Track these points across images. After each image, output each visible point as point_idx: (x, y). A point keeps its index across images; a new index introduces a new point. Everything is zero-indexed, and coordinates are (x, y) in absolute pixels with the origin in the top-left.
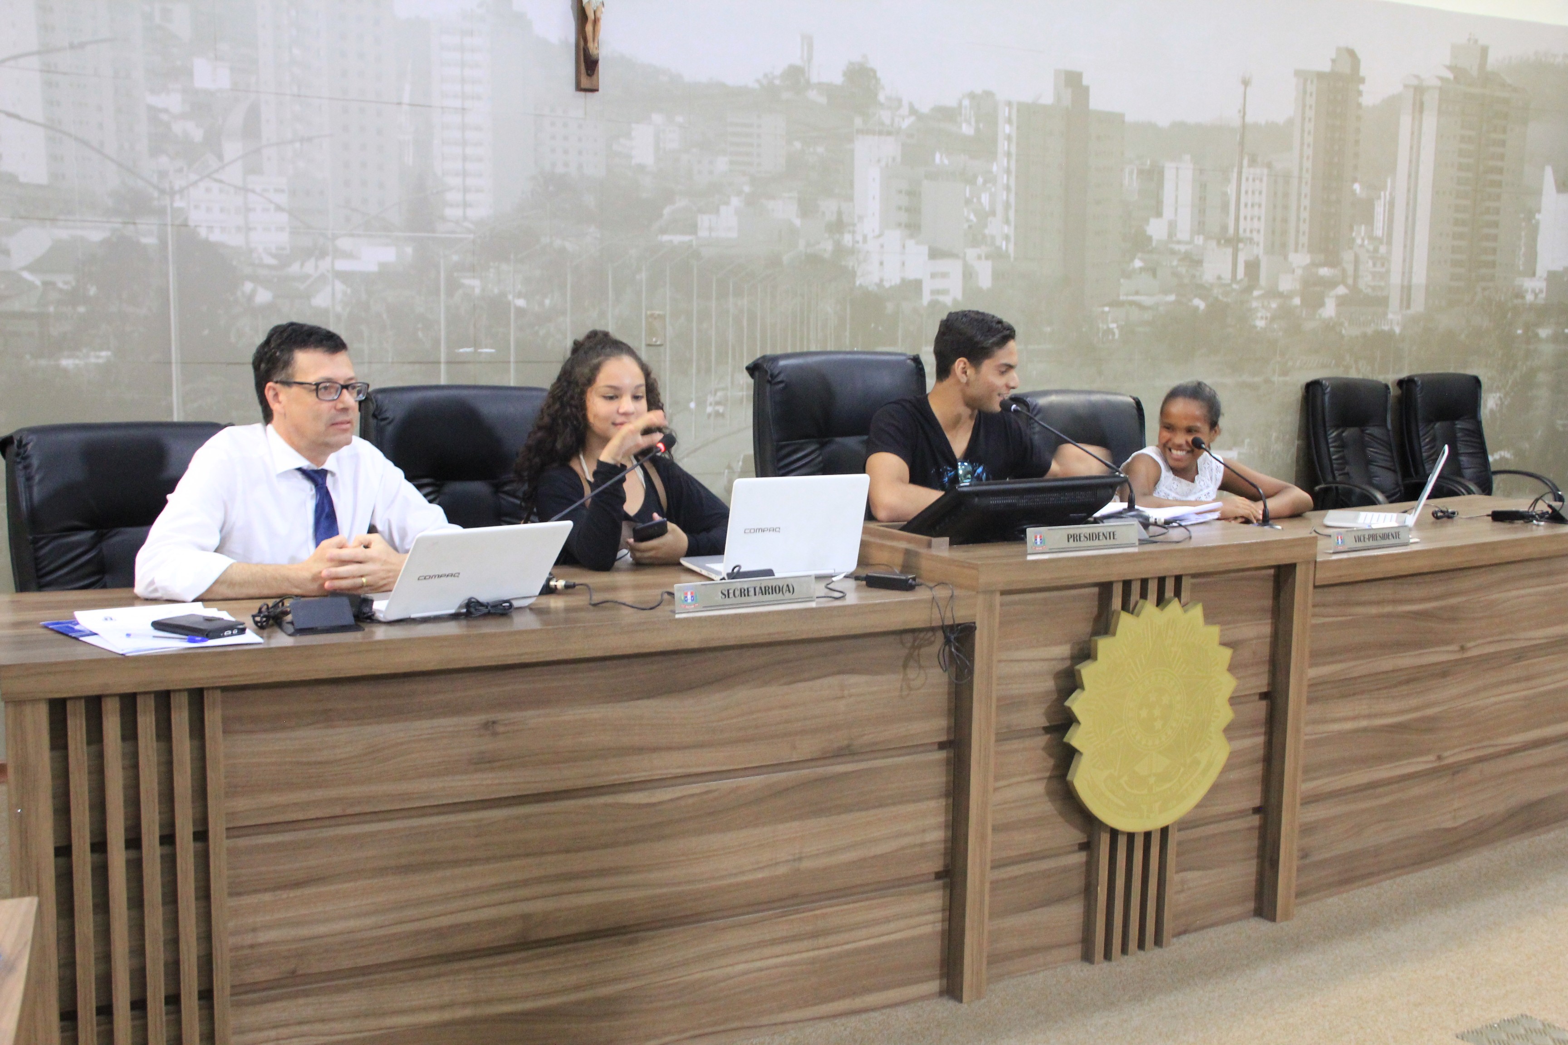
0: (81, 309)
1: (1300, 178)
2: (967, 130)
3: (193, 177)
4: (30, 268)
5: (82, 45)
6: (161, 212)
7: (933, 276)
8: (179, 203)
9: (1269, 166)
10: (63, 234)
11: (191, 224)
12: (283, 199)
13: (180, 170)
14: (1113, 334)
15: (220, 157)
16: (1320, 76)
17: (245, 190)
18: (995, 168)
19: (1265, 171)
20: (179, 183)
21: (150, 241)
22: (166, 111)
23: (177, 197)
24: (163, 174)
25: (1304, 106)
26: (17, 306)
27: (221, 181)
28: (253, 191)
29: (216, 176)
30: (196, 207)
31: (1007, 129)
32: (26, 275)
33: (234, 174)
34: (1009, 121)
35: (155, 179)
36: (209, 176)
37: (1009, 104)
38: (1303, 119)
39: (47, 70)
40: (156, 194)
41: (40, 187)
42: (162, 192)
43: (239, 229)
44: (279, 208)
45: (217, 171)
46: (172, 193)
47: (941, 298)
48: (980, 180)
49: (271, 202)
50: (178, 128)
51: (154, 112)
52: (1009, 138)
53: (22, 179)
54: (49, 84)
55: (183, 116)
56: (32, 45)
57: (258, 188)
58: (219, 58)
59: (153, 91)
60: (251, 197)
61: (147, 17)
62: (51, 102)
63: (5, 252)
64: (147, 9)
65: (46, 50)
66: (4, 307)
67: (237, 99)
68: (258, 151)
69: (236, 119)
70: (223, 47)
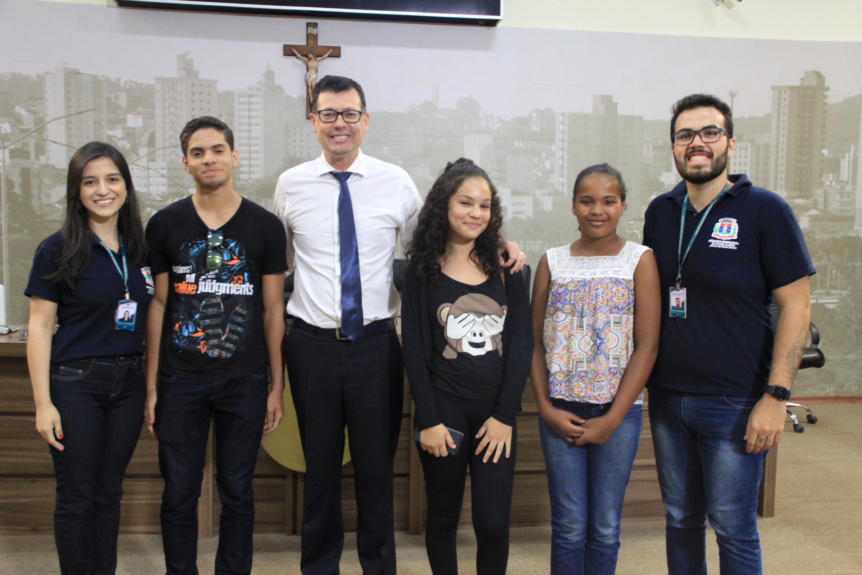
1: (777, 148)
2: (534, 128)
4: (57, 202)
5: (82, 112)
7: (514, 204)
9: (752, 141)
12: (165, 172)
14: (637, 236)
15: (137, 155)
16: (792, 88)
17: (149, 168)
18: (553, 148)
19: (749, 144)
22: (115, 137)
25: (779, 106)
26: (53, 218)
27: (138, 165)
28: (151, 169)
31: (562, 127)
32: (57, 205)
33: (143, 162)
34: (563, 123)
37: (563, 114)
38: (779, 113)
39: (68, 122)
41: (62, 170)
43: (145, 185)
44: (163, 176)
45: (136, 161)
47: (519, 216)
48: (544, 155)
49: (159, 173)
52: (563, 132)
53: (57, 167)
54: (68, 129)
55: (122, 139)
56: (63, 114)
57: (154, 168)
58: (138, 114)
59: (110, 129)
60: (151, 171)
61: (109, 99)
62: (69, 136)
63: (49, 196)
64: (109, 96)
65: (68, 116)
66: (47, 218)
67: (145, 131)
68: (154, 152)
69: (145, 139)
70: (140, 109)
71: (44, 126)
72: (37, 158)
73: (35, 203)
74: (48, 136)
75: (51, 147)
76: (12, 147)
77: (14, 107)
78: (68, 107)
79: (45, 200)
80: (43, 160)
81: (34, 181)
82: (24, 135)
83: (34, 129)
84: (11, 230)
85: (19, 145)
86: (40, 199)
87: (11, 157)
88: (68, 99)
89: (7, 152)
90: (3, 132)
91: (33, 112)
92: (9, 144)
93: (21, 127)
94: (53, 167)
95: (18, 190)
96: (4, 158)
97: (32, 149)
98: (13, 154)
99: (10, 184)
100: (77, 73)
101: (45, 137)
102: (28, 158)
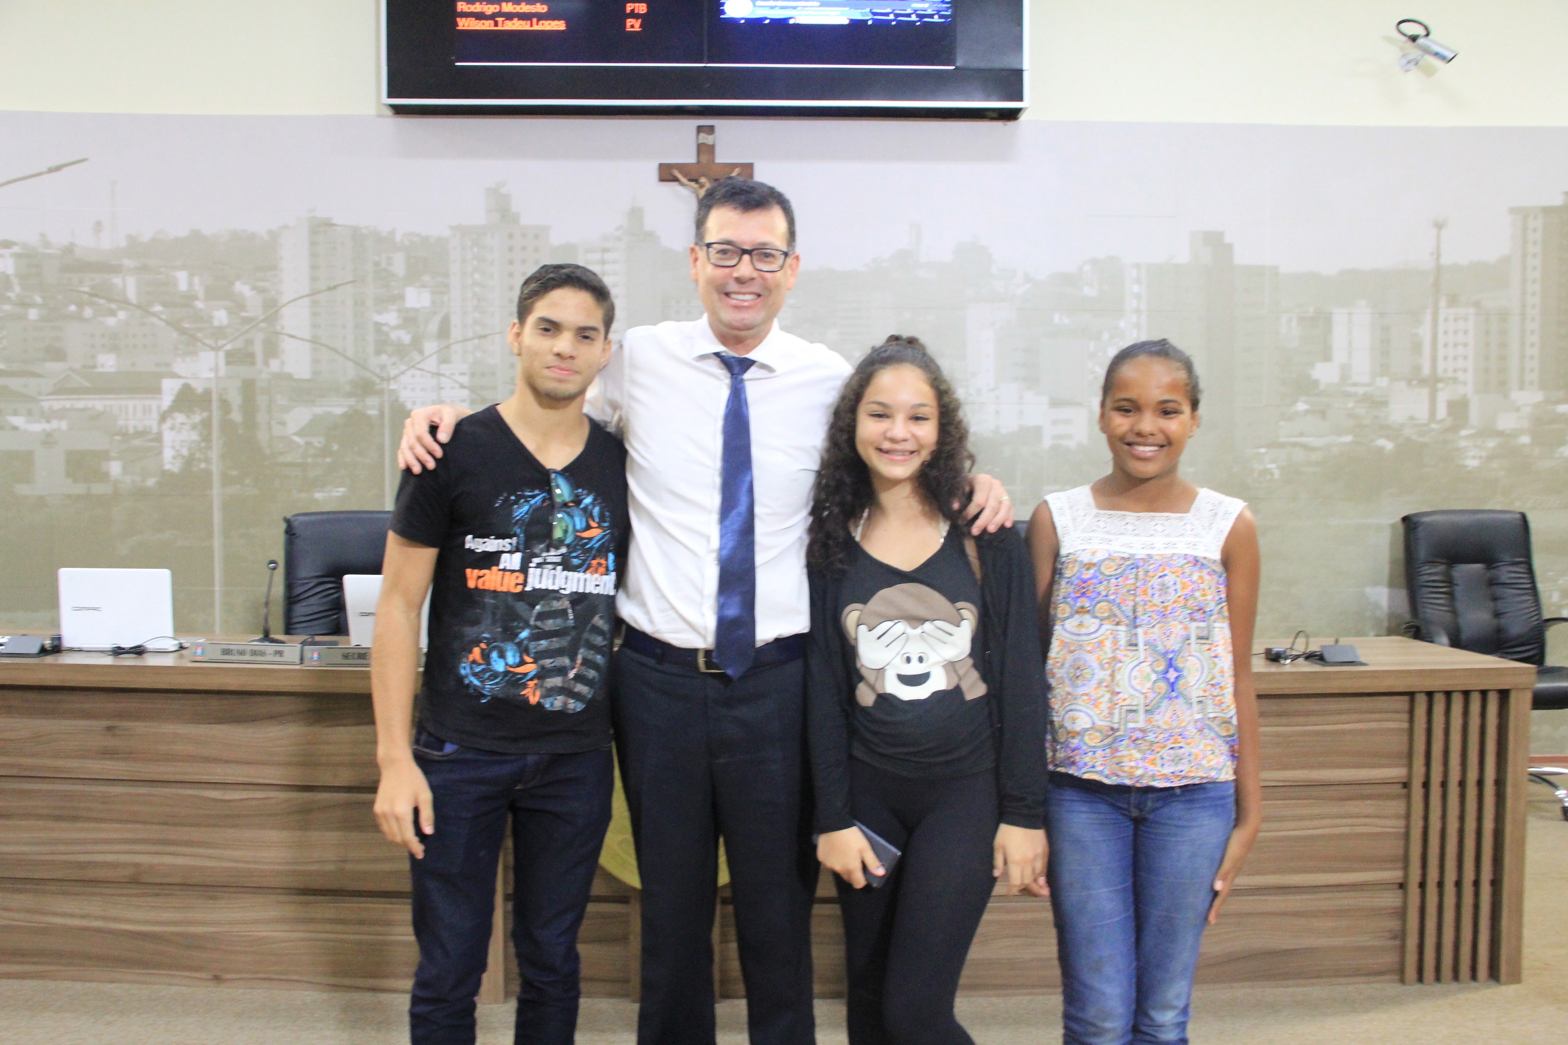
0: (328, 460)
1: (1523, 315)
2: (1089, 292)
3: (403, 368)
4: (299, 434)
5: (335, 287)
6: (381, 393)
7: (1055, 422)
8: (393, 386)
9: (1477, 304)
10: (318, 410)
11: (401, 400)
12: (465, 380)
13: (394, 364)
14: (1272, 474)
15: (421, 352)
16: (1547, 211)
17: (439, 375)
18: (1122, 324)
19: (1472, 310)
20: (393, 372)
21: (373, 412)
22: (386, 324)
23: (392, 382)
24: (383, 367)
25: (1525, 242)
26: (288, 458)
28: (443, 375)
29: (420, 366)
30: (405, 388)
31: (1136, 288)
32: (296, 439)
33: (431, 364)
34: (1138, 281)
35: (377, 371)
36: (413, 367)
37: (1137, 266)
38: (1524, 255)
39: (315, 304)
40: (378, 381)
41: (304, 380)
42: (382, 379)
44: (462, 386)
45: (419, 363)
46: (388, 379)
47: (1064, 442)
48: (1106, 336)
49: (457, 382)
50: (394, 335)
51: (378, 325)
52: (1138, 296)
53: (296, 377)
54: (315, 314)
55: (398, 327)
56: (307, 291)
57: (447, 373)
58: (424, 286)
59: (379, 313)
60: (443, 379)
61: (377, 264)
62: (315, 326)
63: (283, 423)
64: (377, 259)
65: (314, 293)
66: (281, 459)
67: (435, 313)
68: (448, 347)
69: (433, 327)
70: (426, 278)
71: (277, 311)
72: (266, 364)
73: (262, 436)
74: (283, 328)
75: (287, 345)
76: (229, 347)
77: (232, 283)
78: (314, 279)
79: (277, 430)
80: (275, 365)
81: (262, 400)
82: (248, 327)
83: (262, 317)
84: (227, 480)
85: (239, 344)
86: (270, 429)
87: (228, 363)
88: (314, 267)
89: (221, 354)
90: (216, 323)
91: (261, 291)
92: (224, 342)
93: (244, 314)
94: (289, 377)
95: (236, 416)
96: (217, 365)
97: (258, 349)
98: (232, 358)
99: (225, 406)
100: (329, 224)
101: (278, 328)
102: (253, 363)
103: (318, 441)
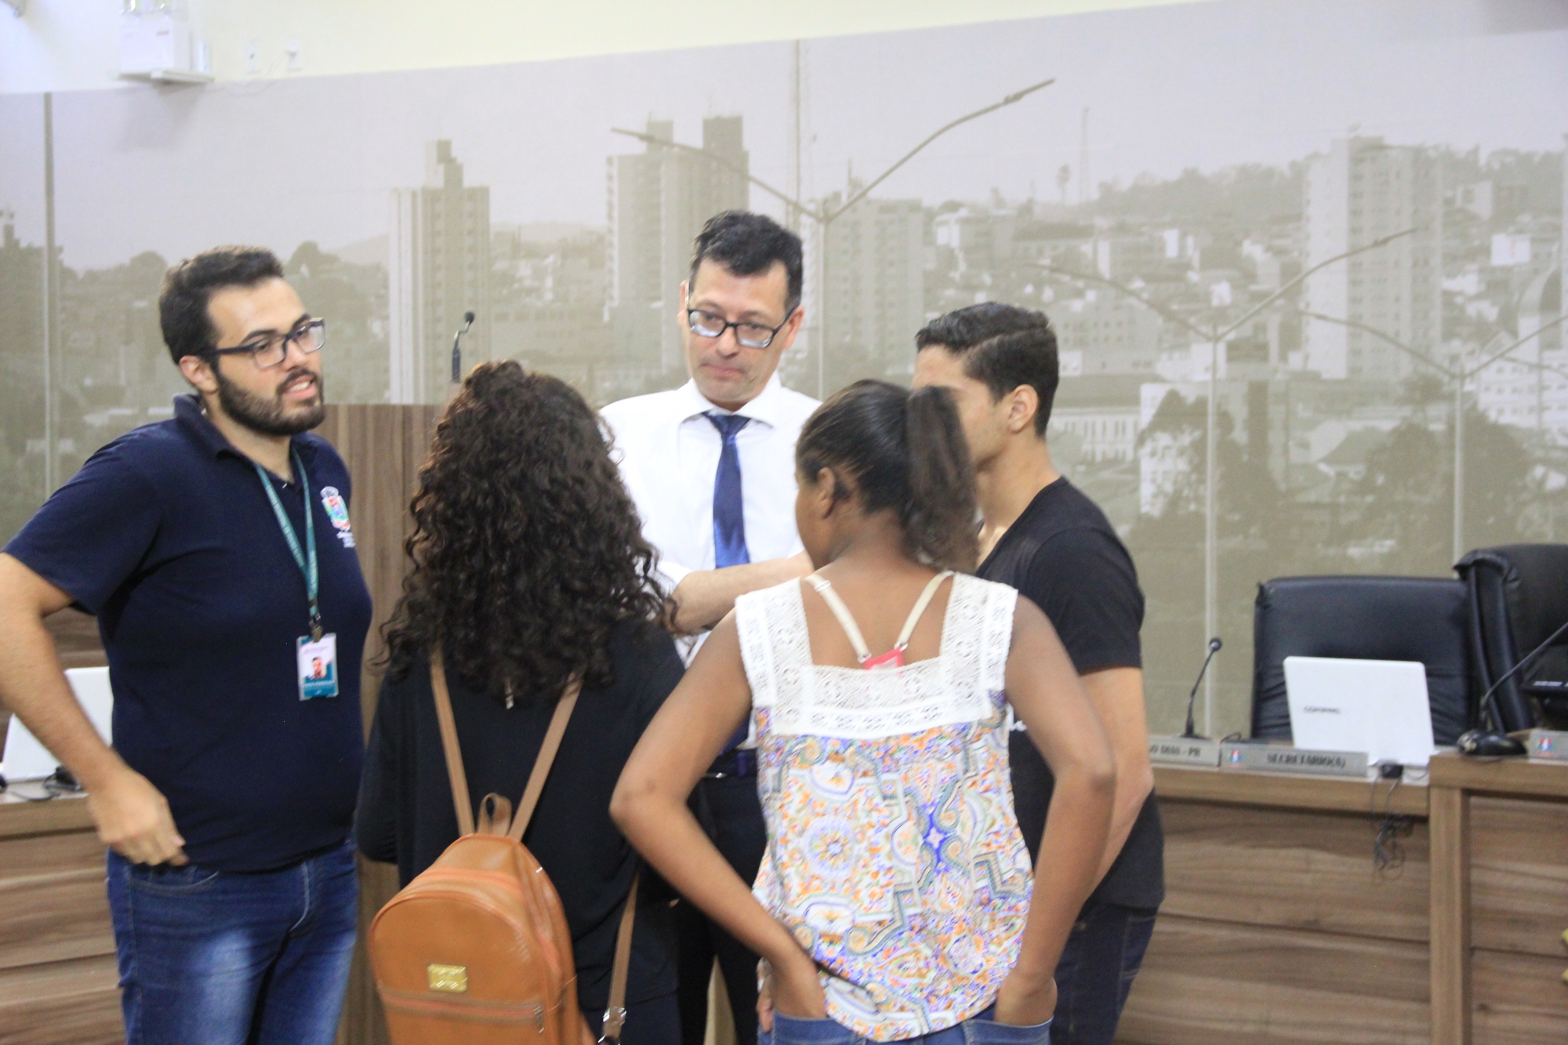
0: (1369, 499)
3: (1485, 358)
4: (1327, 460)
5: (1385, 241)
6: (1450, 397)
8: (1469, 387)
10: (1356, 425)
11: (1481, 407)
13: (1472, 353)
15: (1514, 333)
17: (1540, 367)
20: (1470, 365)
21: (1438, 427)
22: (1461, 293)
23: (1468, 380)
24: (1454, 358)
26: (1312, 496)
27: (1513, 360)
28: (1549, 367)
29: (1512, 355)
30: (1487, 389)
32: (1323, 468)
33: (1528, 351)
35: (1446, 364)
36: (1502, 356)
39: (1355, 267)
40: (1446, 379)
41: (1338, 382)
42: (1453, 376)
43: (1531, 410)
45: (1510, 349)
46: (1463, 377)
50: (1472, 310)
51: (1448, 296)
53: (1325, 376)
54: (1354, 283)
55: (1479, 297)
56: (1343, 248)
57: (1555, 364)
58: (1520, 231)
59: (1450, 275)
60: (1547, 374)
61: (1449, 202)
62: (1354, 300)
63: (1305, 446)
64: (1449, 194)
65: (1354, 251)
66: (1302, 498)
67: (1536, 272)
68: (1556, 324)
69: (1534, 293)
70: (1525, 219)
71: (1300, 281)
72: (1283, 358)
73: (1276, 465)
74: (1308, 305)
75: (1314, 330)
76: (1231, 336)
77: (1239, 244)
78: (1355, 231)
79: (1296, 456)
80: (1295, 360)
81: (1275, 412)
82: (1258, 306)
83: (1278, 291)
84: (1224, 529)
85: (1247, 331)
86: (1286, 451)
87: (1230, 359)
88: (1355, 213)
89: (1222, 347)
90: (1215, 302)
91: (1279, 252)
92: (1226, 329)
93: (1254, 288)
94: (1315, 377)
95: (1240, 436)
96: (1215, 363)
97: (1273, 338)
98: (1235, 352)
99: (1225, 421)
100: (1378, 147)
101: (1302, 306)
102: (1265, 358)
103: (1356, 472)
